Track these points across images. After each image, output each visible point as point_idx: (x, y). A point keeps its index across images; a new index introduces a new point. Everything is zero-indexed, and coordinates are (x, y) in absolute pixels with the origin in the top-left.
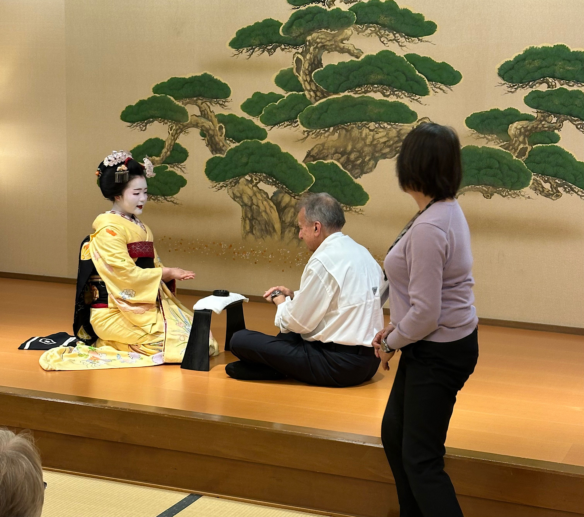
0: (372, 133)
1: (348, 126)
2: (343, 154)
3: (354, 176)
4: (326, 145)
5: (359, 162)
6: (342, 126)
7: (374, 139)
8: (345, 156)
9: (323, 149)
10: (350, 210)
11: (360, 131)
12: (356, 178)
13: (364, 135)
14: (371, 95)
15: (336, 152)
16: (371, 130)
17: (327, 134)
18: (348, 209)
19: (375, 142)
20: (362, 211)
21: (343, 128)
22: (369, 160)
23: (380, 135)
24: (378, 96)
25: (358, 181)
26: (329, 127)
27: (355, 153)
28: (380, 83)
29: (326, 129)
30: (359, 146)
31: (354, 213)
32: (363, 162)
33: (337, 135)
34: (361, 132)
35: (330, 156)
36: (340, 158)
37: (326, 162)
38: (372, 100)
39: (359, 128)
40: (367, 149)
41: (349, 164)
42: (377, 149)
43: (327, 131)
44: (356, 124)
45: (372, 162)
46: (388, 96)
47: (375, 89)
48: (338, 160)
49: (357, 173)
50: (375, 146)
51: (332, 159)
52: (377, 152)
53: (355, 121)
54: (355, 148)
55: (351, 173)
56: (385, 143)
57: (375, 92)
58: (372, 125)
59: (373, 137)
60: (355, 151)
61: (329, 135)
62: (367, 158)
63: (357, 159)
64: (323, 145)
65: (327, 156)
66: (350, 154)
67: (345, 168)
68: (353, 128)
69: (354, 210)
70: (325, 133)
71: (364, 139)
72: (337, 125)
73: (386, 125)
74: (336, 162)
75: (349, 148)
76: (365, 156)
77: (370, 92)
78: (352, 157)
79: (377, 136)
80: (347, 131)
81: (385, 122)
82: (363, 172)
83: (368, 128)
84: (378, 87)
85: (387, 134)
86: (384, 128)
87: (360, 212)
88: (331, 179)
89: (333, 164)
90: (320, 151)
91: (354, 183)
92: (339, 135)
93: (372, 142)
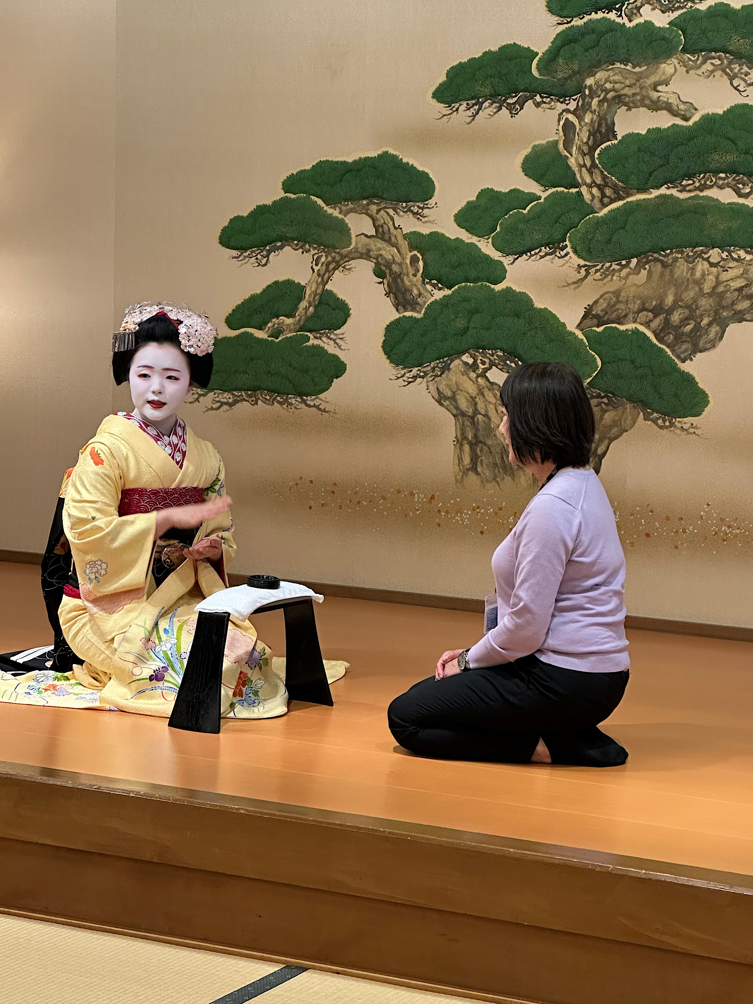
0: (714, 270)
1: (667, 256)
2: (656, 312)
3: (678, 357)
4: (623, 294)
5: (688, 328)
6: (656, 255)
7: (718, 283)
8: (662, 317)
9: (618, 302)
10: (672, 425)
11: (691, 266)
12: (684, 362)
13: (698, 274)
14: (714, 193)
15: (643, 309)
16: (712, 265)
17: (625, 271)
18: (667, 424)
19: (721, 289)
20: (696, 428)
21: (657, 260)
22: (710, 324)
23: (731, 274)
24: (727, 196)
25: (686, 367)
26: (629, 258)
27: (680, 311)
28: (732, 170)
29: (624, 262)
30: (689, 295)
31: (678, 431)
32: (698, 327)
33: (644, 273)
34: (693, 269)
35: (631, 316)
36: (651, 321)
37: (622, 328)
38: (716, 205)
39: (688, 260)
40: (705, 303)
41: (668, 333)
42: (724, 303)
43: (624, 267)
44: (682, 252)
45: (715, 329)
46: (746, 196)
47: (721, 182)
48: (647, 324)
49: (686, 351)
50: (722, 296)
51: (635, 322)
52: (723, 308)
53: (680, 247)
54: (681, 300)
55: (673, 351)
56: (740, 290)
57: (721, 187)
58: (715, 254)
59: (717, 278)
60: (681, 307)
61: (628, 275)
62: (705, 321)
63: (684, 322)
64: (617, 293)
65: (626, 316)
66: (670, 311)
67: (661, 340)
68: (676, 260)
69: (679, 425)
70: (620, 270)
71: (699, 283)
72: (645, 253)
73: (742, 253)
74: (642, 328)
75: (669, 300)
76: (701, 317)
77: (711, 187)
78: (676, 317)
79: (724, 276)
80: (664, 265)
81: (742, 247)
82: (697, 349)
83: (707, 259)
84: (727, 177)
85: (746, 271)
86: (739, 260)
87: (691, 430)
88: (633, 362)
89: (636, 332)
90: (611, 306)
91: (679, 370)
92: (650, 273)
93: (714, 288)
